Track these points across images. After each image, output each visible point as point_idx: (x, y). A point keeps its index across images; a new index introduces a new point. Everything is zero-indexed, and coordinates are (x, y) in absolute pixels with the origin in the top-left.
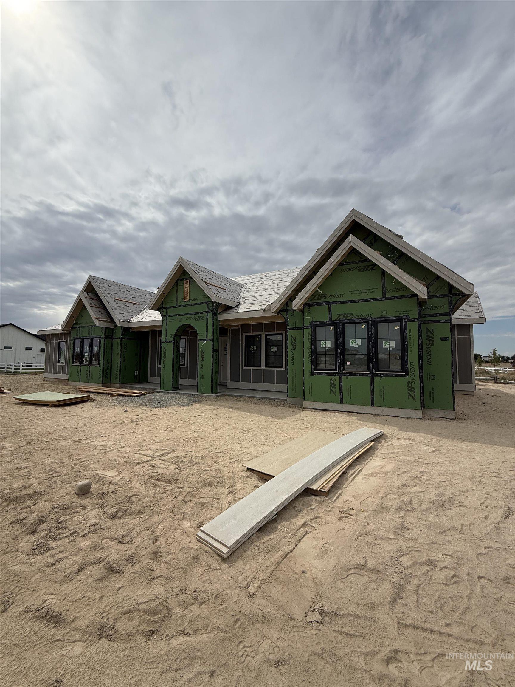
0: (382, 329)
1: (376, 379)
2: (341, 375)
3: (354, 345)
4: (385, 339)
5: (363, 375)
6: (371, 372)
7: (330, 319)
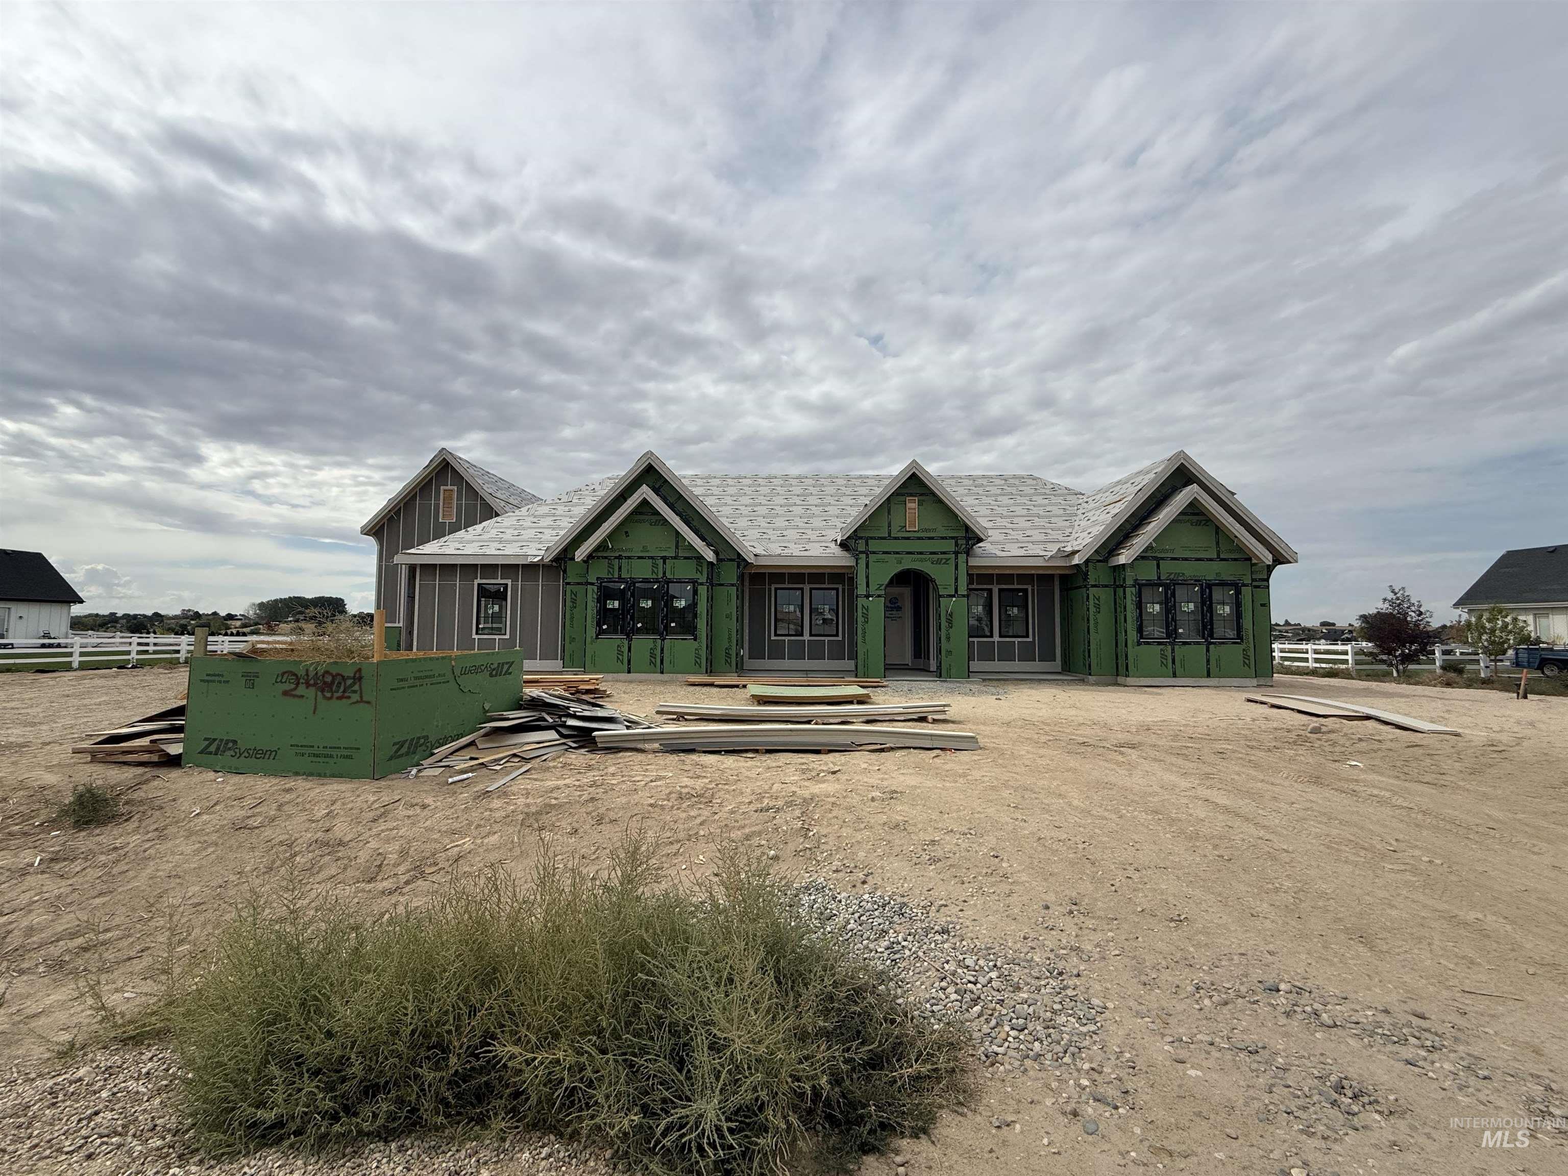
0: (1217, 594)
1: (1212, 647)
2: (1173, 644)
3: (1186, 609)
4: (1219, 603)
5: (1198, 643)
6: (1206, 640)
7: (1159, 578)
